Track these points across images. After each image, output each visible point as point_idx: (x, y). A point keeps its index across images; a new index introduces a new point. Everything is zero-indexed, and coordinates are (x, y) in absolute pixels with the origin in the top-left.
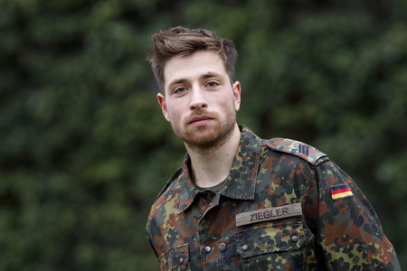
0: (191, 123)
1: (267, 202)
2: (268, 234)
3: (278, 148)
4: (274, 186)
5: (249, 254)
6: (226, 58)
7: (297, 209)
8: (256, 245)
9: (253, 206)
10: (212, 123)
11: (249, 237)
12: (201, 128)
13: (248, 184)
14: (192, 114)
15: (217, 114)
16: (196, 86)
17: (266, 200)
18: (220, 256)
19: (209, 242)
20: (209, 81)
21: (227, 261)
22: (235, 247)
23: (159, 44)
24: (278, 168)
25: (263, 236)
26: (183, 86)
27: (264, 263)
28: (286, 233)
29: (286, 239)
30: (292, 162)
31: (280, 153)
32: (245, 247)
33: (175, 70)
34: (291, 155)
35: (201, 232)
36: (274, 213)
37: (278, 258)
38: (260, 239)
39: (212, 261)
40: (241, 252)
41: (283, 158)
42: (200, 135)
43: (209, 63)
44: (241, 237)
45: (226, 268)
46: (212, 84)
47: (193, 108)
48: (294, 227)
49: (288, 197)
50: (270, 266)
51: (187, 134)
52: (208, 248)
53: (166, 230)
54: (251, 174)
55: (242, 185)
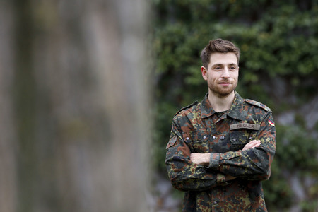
0: (220, 83)
2: (246, 135)
3: (251, 102)
4: (249, 116)
5: (237, 143)
7: (258, 127)
8: (240, 139)
10: (230, 85)
11: (237, 135)
12: (225, 87)
13: (239, 114)
16: (226, 68)
17: (245, 121)
18: (221, 142)
19: (215, 134)
20: (231, 67)
21: (224, 144)
22: (229, 139)
25: (244, 136)
26: (220, 67)
32: (235, 140)
33: (216, 59)
35: (213, 129)
39: (216, 143)
40: (232, 141)
41: (253, 107)
44: (232, 135)
45: (223, 147)
46: (232, 68)
47: (223, 78)
49: (255, 121)
51: (217, 88)
52: (214, 137)
53: (194, 122)
54: (239, 110)
55: (236, 114)
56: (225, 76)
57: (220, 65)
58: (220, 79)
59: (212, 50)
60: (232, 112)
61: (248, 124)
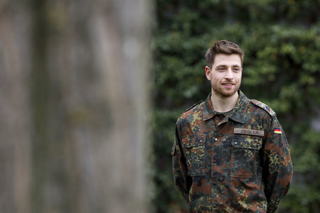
0: (223, 84)
1: (250, 126)
2: (248, 140)
3: (257, 104)
4: (253, 120)
5: (238, 146)
7: (262, 133)
8: (241, 143)
9: (242, 127)
10: (233, 87)
11: (238, 139)
12: (228, 89)
13: (242, 117)
16: (230, 69)
18: (222, 144)
19: (217, 137)
21: (225, 147)
22: (231, 142)
24: (256, 113)
25: (246, 140)
26: (224, 68)
27: (243, 152)
28: (255, 142)
29: (255, 145)
30: (263, 113)
31: (257, 107)
32: (236, 143)
33: (220, 60)
34: (263, 109)
35: (215, 132)
37: (250, 152)
38: (244, 141)
39: (217, 145)
40: (233, 145)
41: (259, 109)
44: (234, 138)
45: (224, 149)
46: (236, 70)
47: (227, 79)
48: (259, 140)
49: (259, 127)
50: (246, 154)
51: (220, 89)
52: (216, 139)
53: (193, 126)
54: (243, 112)
55: (238, 116)
56: (228, 77)
57: (224, 66)
58: (224, 80)
59: (216, 51)
60: (234, 114)
61: (252, 131)
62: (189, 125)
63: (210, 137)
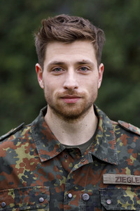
0: (62, 98)
1: (128, 170)
2: (128, 195)
3: (130, 128)
4: (132, 159)
5: (113, 208)
6: (97, 47)
8: (119, 202)
9: (114, 170)
10: (80, 101)
11: (112, 194)
12: (71, 105)
13: (111, 152)
14: (64, 93)
15: (84, 94)
16: (71, 70)
17: (127, 168)
20: (82, 67)
22: (99, 199)
23: (47, 29)
24: (133, 145)
25: (125, 196)
26: (60, 68)
32: (109, 201)
35: (69, 181)
36: (134, 180)
38: (123, 197)
40: (105, 205)
41: (136, 138)
42: (68, 110)
43: (84, 52)
44: (105, 193)
46: (83, 69)
47: (66, 88)
51: (58, 105)
52: (70, 195)
53: (21, 171)
54: (111, 145)
55: (105, 151)
56: (68, 85)
58: (62, 91)
61: (134, 177)
62: (10, 169)
63: (58, 191)
